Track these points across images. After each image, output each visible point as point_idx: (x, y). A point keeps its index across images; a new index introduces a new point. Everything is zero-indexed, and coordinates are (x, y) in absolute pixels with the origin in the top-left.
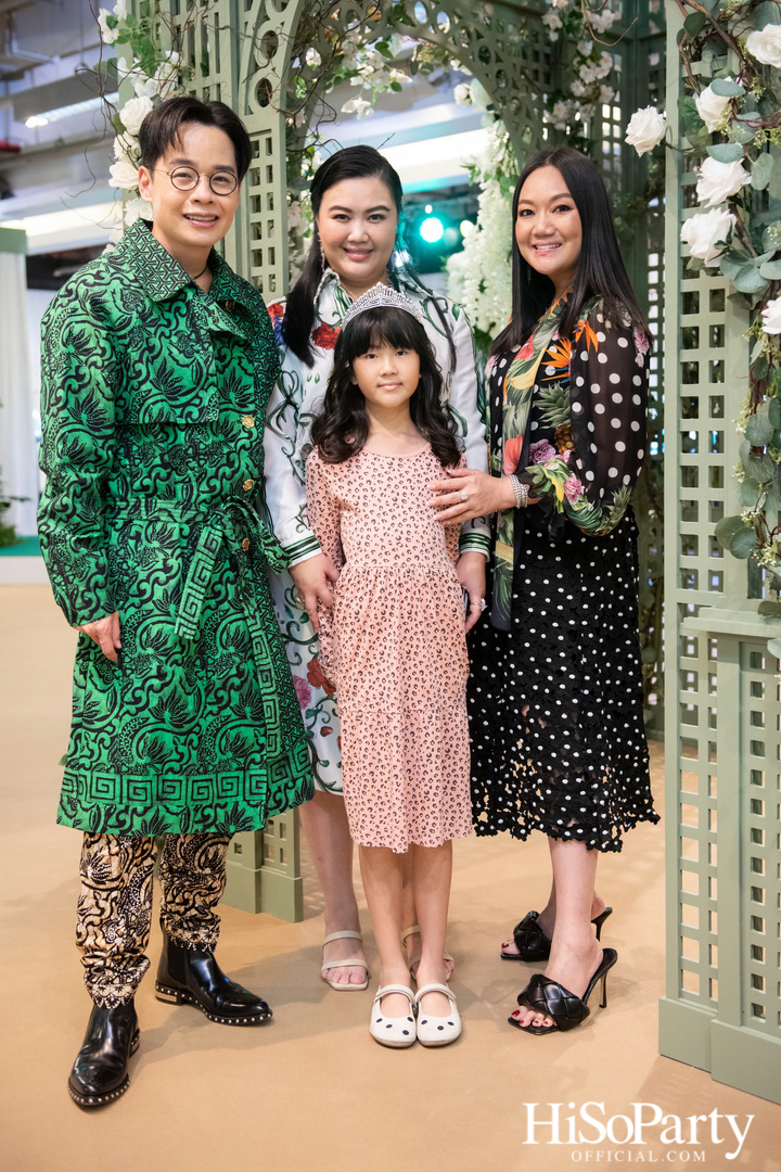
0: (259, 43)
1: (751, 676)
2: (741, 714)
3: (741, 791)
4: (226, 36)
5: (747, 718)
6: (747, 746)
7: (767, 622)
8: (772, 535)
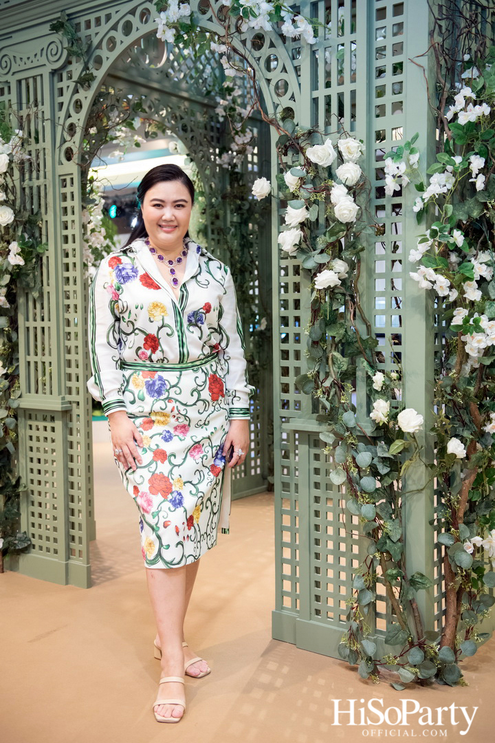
0: (66, 130)
1: (314, 451)
2: (309, 470)
3: (309, 507)
4: (48, 125)
5: (312, 471)
6: (312, 485)
7: (320, 424)
8: (322, 383)
